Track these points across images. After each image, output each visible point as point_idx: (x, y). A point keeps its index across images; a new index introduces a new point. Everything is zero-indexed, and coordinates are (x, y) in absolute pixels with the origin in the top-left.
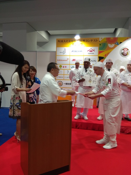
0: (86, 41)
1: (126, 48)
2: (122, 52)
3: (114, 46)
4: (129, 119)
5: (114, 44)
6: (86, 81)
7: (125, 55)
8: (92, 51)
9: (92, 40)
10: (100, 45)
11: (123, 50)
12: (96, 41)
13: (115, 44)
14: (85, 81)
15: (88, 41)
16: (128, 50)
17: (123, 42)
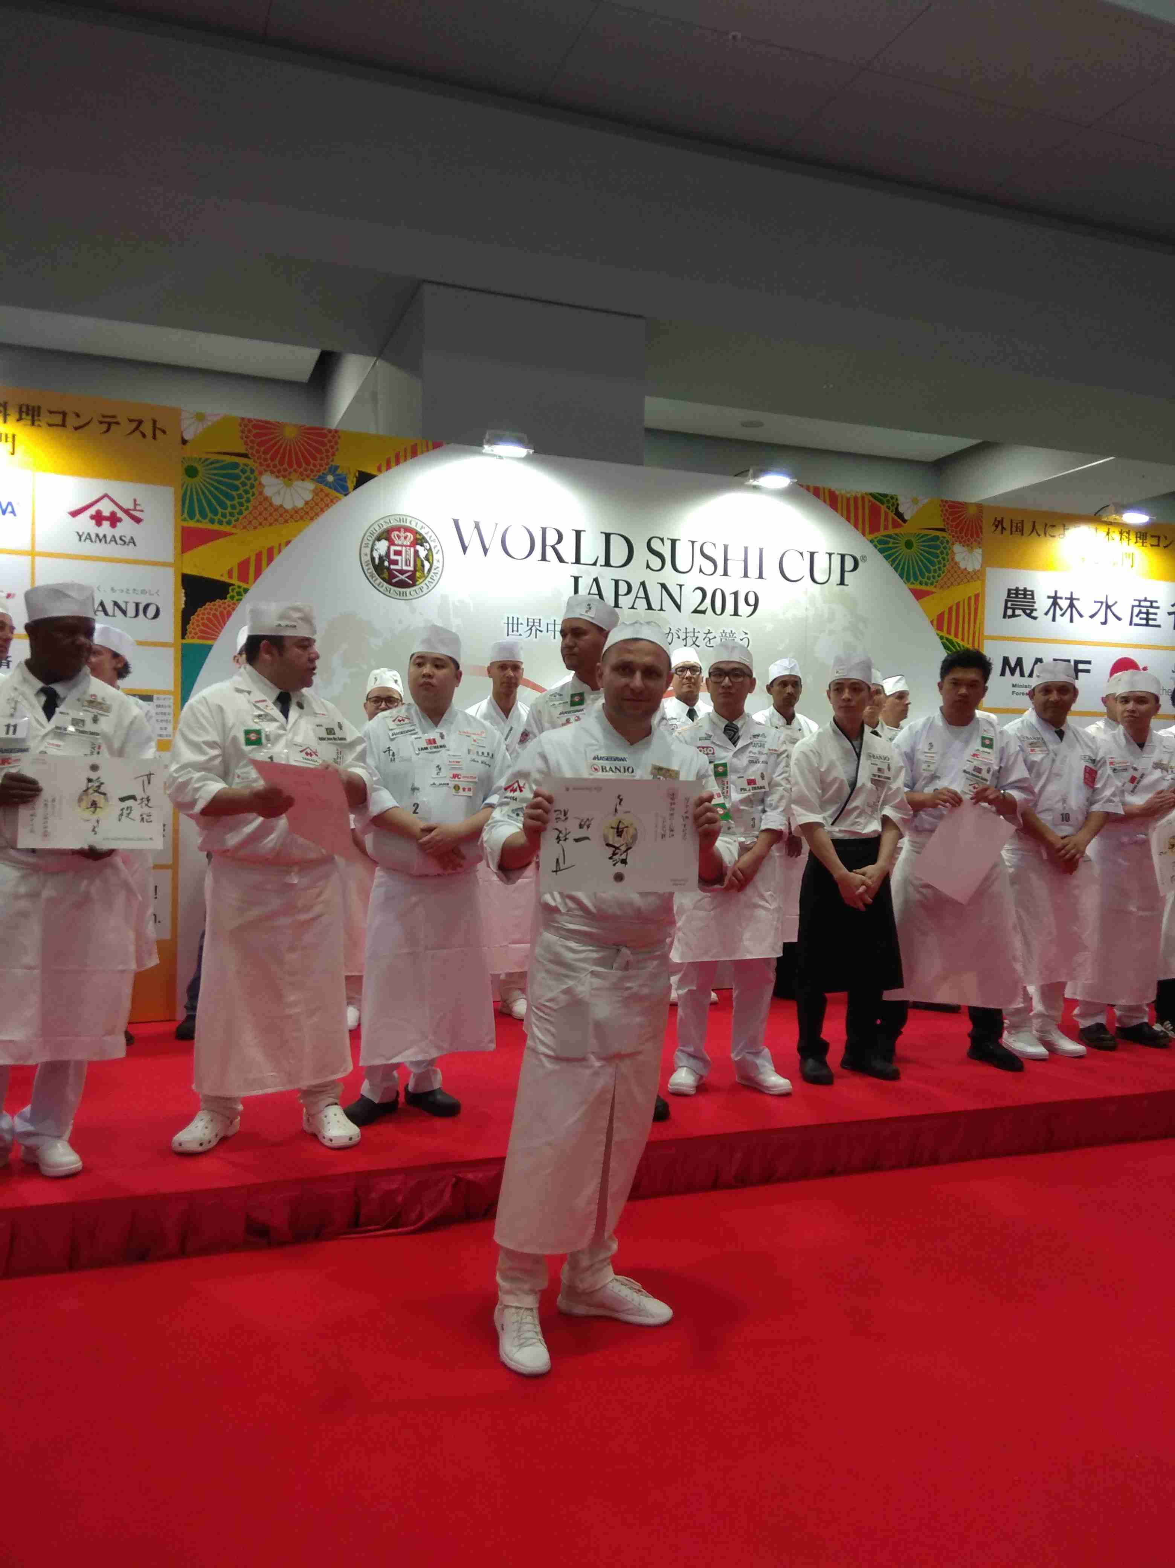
0: (58, 419)
1: (408, 529)
2: (376, 555)
3: (308, 496)
4: (439, 1097)
5: (310, 485)
6: (46, 795)
7: (402, 584)
8: (114, 520)
9: (109, 423)
10: (191, 472)
11: (386, 535)
12: (147, 428)
13: (321, 480)
14: (40, 803)
15: (72, 421)
16: (419, 540)
17: (379, 470)
